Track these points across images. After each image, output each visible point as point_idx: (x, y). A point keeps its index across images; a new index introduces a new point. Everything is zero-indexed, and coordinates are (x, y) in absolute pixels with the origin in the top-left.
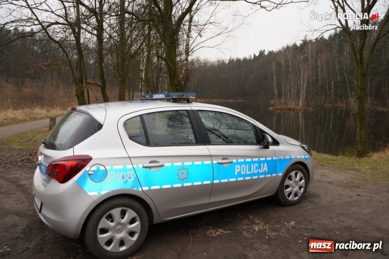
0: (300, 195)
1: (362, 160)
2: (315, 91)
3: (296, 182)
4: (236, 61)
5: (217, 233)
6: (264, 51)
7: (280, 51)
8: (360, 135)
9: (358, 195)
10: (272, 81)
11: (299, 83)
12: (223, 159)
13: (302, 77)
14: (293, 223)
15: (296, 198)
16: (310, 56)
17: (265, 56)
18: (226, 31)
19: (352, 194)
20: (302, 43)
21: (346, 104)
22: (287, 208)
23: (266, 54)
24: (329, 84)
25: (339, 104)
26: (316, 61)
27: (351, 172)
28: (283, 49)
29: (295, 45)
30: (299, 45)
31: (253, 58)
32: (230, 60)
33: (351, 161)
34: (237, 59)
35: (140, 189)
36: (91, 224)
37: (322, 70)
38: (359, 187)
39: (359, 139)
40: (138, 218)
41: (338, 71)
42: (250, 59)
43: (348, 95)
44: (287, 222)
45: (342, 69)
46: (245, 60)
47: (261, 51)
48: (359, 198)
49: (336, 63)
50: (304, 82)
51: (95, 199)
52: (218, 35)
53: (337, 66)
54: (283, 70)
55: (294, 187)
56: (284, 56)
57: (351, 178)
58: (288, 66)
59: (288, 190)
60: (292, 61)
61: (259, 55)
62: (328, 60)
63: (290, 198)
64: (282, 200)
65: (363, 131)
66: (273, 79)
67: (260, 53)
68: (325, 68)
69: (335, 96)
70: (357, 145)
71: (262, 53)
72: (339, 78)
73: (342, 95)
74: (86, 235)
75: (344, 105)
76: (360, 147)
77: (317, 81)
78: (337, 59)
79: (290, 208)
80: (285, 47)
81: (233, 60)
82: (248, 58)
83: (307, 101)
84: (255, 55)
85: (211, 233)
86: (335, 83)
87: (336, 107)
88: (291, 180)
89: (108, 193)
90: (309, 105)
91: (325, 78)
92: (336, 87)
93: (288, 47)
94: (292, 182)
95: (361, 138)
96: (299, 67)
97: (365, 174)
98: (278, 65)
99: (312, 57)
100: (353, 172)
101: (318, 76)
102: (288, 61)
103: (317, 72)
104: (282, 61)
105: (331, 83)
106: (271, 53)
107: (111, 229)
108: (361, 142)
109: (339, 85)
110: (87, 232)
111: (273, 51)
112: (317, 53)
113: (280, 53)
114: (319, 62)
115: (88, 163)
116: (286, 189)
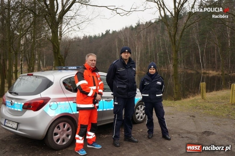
0: (143, 118)
1: (175, 102)
2: (146, 60)
3: (141, 111)
4: (88, 38)
5: (105, 136)
6: (109, 30)
7: (121, 31)
8: (175, 88)
9: (173, 117)
10: (116, 53)
11: (135, 54)
12: (107, 99)
13: (137, 50)
14: (141, 130)
15: (142, 119)
16: (142, 35)
17: (110, 34)
18: (88, 20)
19: (170, 117)
20: (136, 25)
21: (168, 69)
22: (137, 125)
23: (111, 33)
24: (156, 55)
25: (163, 69)
26: (146, 38)
27: (169, 108)
28: (123, 29)
29: (131, 27)
30: (134, 27)
31: (101, 35)
32: (84, 37)
33: (170, 103)
34: (89, 36)
35: (72, 113)
36: (50, 130)
37: (151, 45)
38: (173, 114)
39: (175, 91)
40: (71, 128)
41: (162, 46)
42: (99, 36)
43: (168, 62)
44: (139, 130)
45: (164, 45)
46: (95, 37)
47: (107, 30)
48: (173, 118)
49: (160, 40)
50: (138, 54)
51: (53, 118)
52: (82, 23)
53: (161, 42)
54: (123, 44)
55: (140, 114)
56: (124, 35)
57: (169, 110)
58: (127, 42)
59: (138, 115)
60: (130, 38)
61: (106, 34)
62: (155, 38)
63: (139, 120)
64: (135, 120)
65: (177, 86)
66: (116, 51)
67: (106, 32)
68: (152, 43)
69: (160, 63)
70: (174, 95)
71: (107, 32)
72: (162, 51)
73: (164, 63)
74: (48, 136)
75: (166, 70)
76: (175, 96)
77: (147, 53)
78: (161, 37)
79: (139, 124)
80: (124, 28)
81: (86, 37)
82: (97, 35)
83: (140, 67)
84: (102, 34)
85: (102, 137)
86: (159, 54)
87: (161, 71)
88: (139, 110)
89: (58, 115)
90: (142, 69)
91: (153, 50)
92: (160, 56)
93: (126, 28)
94: (139, 111)
95: (176, 90)
96: (135, 43)
97: (177, 108)
98: (120, 41)
99: (144, 36)
100: (171, 107)
101: (148, 49)
102: (127, 39)
103: (147, 46)
104: (122, 38)
105: (157, 54)
106: (114, 32)
107: (59, 133)
108: (176, 92)
109: (162, 55)
110: (48, 135)
111: (115, 31)
112: (147, 32)
113: (121, 32)
114: (148, 39)
115: (49, 101)
116: (136, 114)
